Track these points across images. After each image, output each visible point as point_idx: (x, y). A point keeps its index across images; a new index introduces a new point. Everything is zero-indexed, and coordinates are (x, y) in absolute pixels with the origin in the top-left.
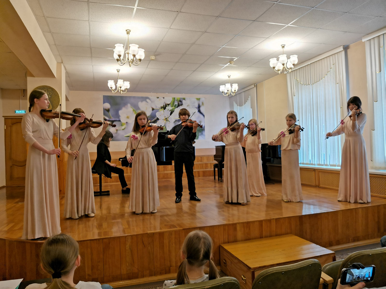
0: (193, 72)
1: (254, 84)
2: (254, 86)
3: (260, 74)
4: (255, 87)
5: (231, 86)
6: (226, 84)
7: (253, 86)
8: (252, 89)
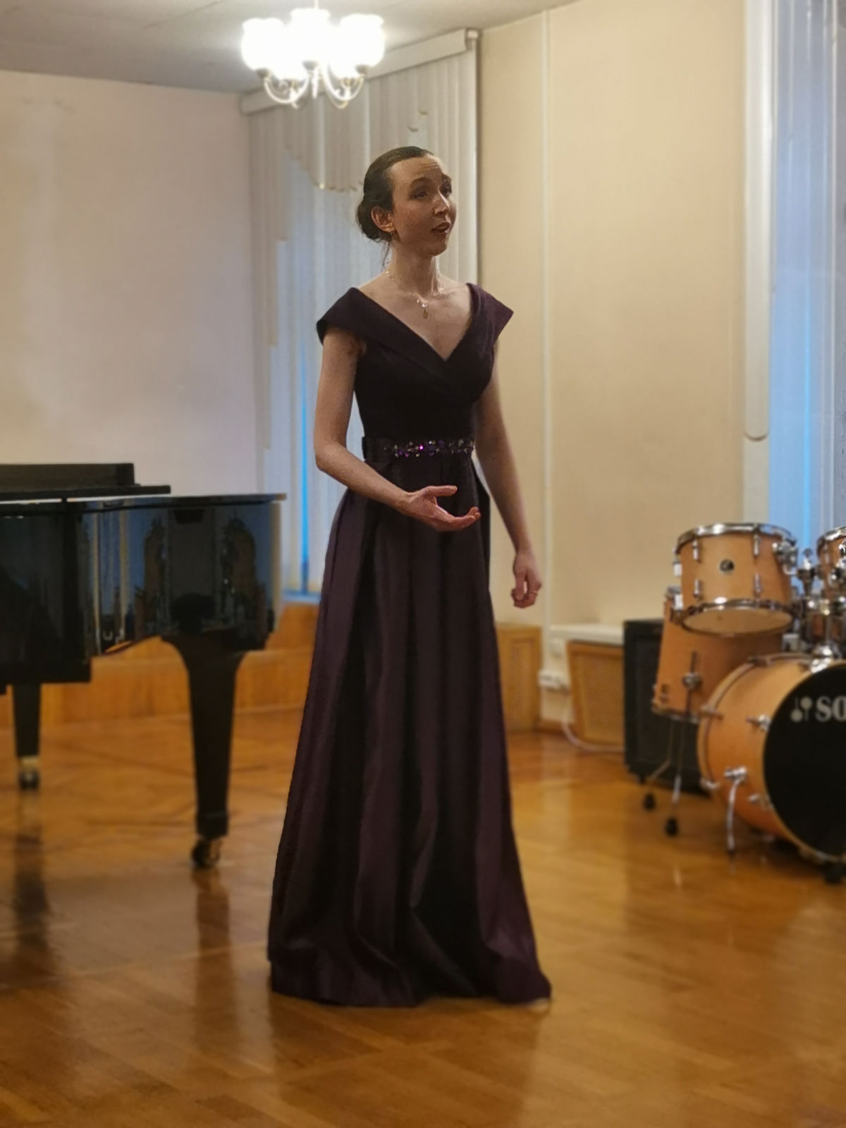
2: (467, 40)
4: (468, 48)
7: (457, 41)
8: (445, 65)
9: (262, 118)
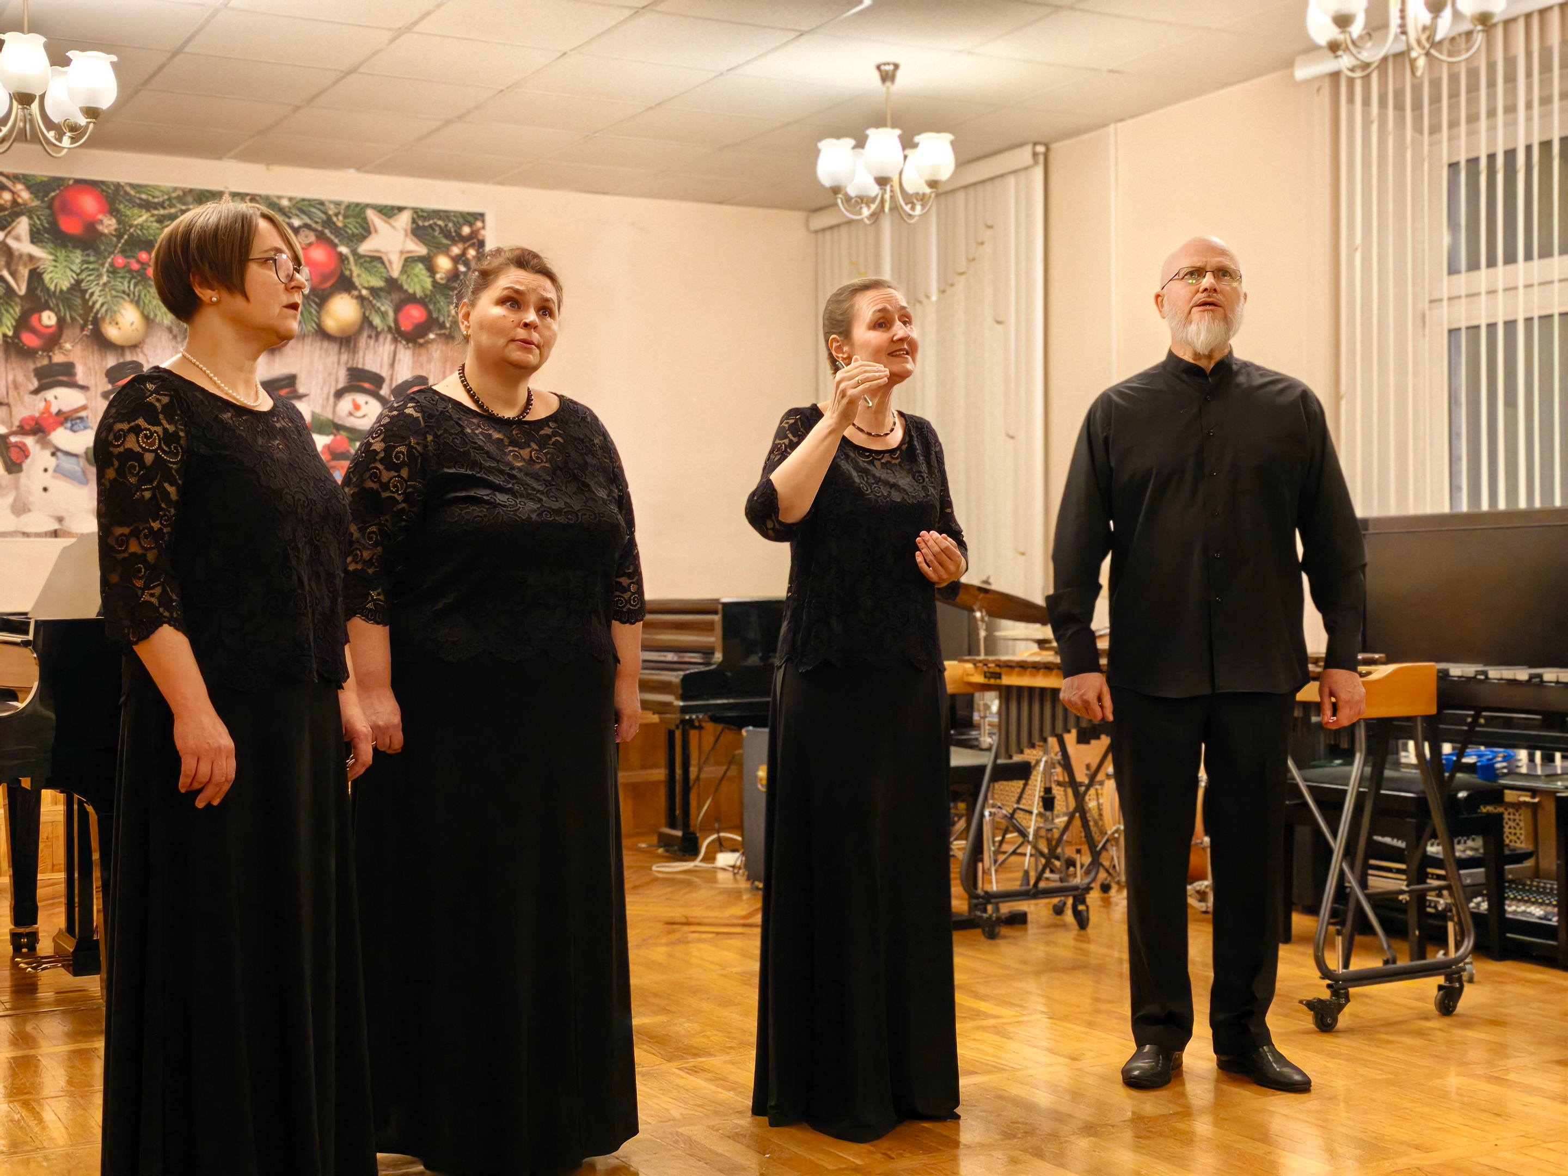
0: (623, 22)
1: (1035, 144)
2: (1035, 154)
3: (1111, 71)
4: (1036, 162)
5: (908, 143)
6: (871, 132)
7: (1025, 155)
8: (1011, 180)
9: (828, 234)
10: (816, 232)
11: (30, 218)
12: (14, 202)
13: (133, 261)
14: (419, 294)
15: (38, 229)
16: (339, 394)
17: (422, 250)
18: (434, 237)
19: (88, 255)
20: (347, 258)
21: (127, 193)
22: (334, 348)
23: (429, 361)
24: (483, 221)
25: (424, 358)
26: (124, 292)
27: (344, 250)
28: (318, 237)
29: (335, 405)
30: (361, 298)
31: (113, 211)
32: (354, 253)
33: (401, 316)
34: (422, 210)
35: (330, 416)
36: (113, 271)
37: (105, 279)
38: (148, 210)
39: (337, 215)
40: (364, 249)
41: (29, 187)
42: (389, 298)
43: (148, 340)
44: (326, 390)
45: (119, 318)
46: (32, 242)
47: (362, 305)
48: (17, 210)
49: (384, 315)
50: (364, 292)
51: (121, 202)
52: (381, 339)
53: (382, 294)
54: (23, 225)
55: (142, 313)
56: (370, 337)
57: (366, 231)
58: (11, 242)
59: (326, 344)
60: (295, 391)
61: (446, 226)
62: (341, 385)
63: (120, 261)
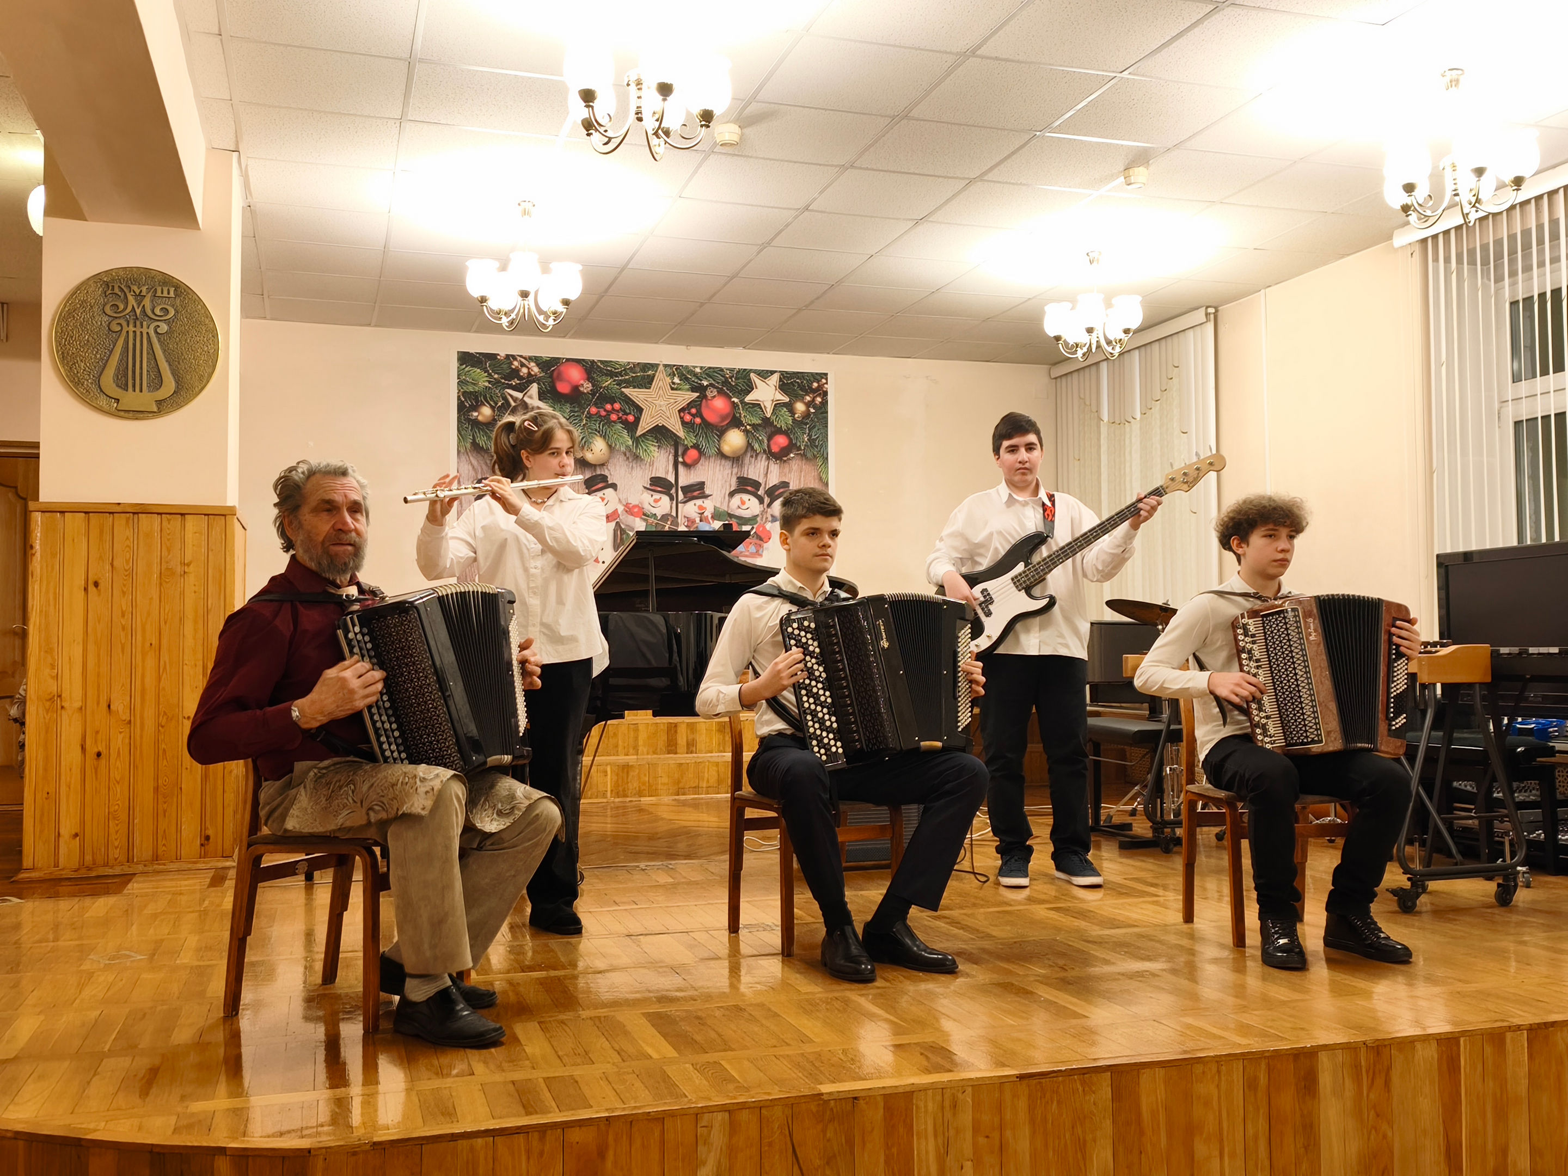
0: (910, 229)
1: (1207, 307)
2: (1207, 314)
3: (1257, 249)
4: (1208, 320)
7: (1200, 316)
8: (1191, 333)
9: (1064, 379)
10: (1056, 378)
11: (539, 384)
12: (529, 373)
13: (601, 410)
14: (784, 427)
15: (543, 391)
16: (732, 494)
17: (786, 399)
18: (794, 390)
19: (574, 407)
20: (738, 406)
21: (598, 366)
22: (728, 464)
23: (790, 472)
24: (827, 379)
25: (787, 470)
26: (596, 430)
27: (736, 400)
28: (718, 392)
29: (729, 502)
30: (746, 432)
31: (589, 379)
32: (742, 402)
33: (772, 442)
34: (787, 372)
35: (726, 509)
36: (590, 416)
37: (584, 421)
38: (612, 378)
39: (731, 378)
40: (748, 399)
41: (538, 365)
42: (765, 431)
43: (610, 461)
44: (723, 492)
45: (593, 447)
46: (540, 399)
47: (747, 436)
48: (530, 379)
49: (761, 442)
50: (748, 427)
51: (595, 372)
52: (759, 458)
53: (760, 428)
54: (534, 389)
55: (607, 443)
56: (752, 456)
57: (750, 387)
58: (526, 399)
59: (723, 462)
60: (704, 493)
61: (802, 382)
62: (733, 489)
63: (594, 410)
